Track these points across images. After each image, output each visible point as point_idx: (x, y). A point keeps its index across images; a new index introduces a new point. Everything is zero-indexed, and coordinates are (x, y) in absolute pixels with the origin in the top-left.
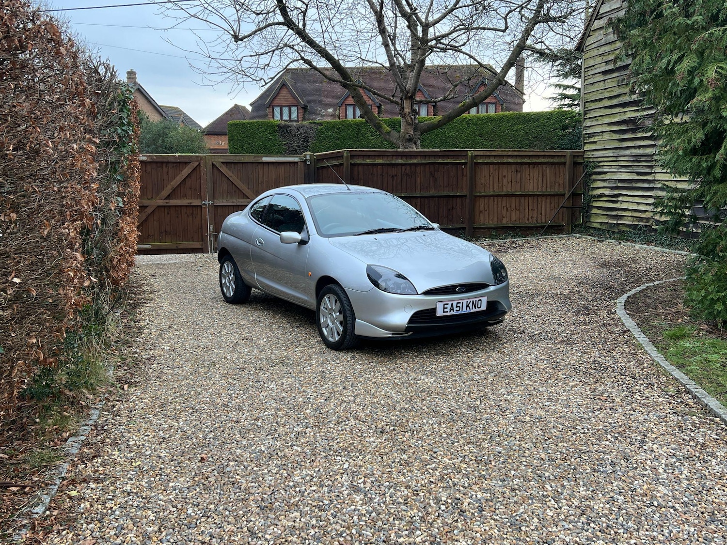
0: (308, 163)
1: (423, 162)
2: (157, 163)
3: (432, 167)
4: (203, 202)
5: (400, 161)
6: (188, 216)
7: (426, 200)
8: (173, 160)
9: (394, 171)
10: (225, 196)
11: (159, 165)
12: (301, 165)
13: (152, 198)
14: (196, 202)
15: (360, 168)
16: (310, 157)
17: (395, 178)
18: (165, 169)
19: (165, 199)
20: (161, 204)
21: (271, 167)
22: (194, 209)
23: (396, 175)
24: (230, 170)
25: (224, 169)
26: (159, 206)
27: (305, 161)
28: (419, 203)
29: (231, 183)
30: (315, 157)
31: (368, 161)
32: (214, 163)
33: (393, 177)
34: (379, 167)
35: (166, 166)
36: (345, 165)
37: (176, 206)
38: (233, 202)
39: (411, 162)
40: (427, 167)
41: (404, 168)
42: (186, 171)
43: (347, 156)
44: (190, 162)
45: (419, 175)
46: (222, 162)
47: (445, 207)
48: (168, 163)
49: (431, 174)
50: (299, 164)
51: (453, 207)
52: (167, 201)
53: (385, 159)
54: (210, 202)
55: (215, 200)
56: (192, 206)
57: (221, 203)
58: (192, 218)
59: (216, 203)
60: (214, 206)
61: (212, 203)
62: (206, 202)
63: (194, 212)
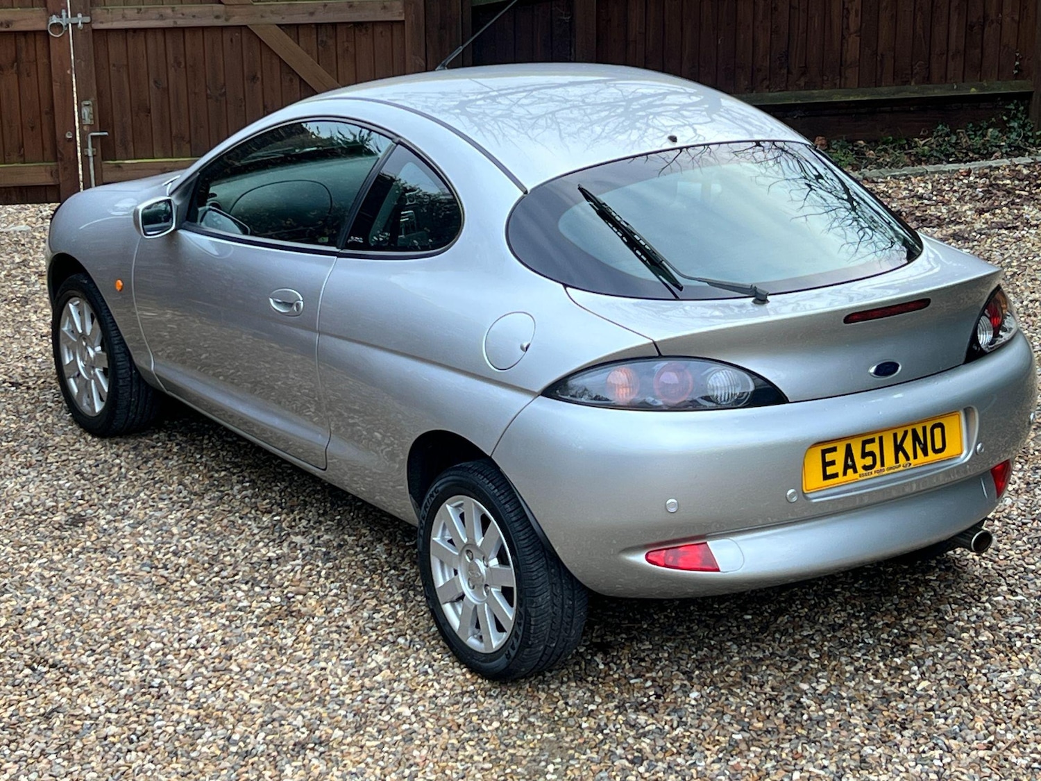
4: (55, 20)
14: (28, 20)
22: (21, 43)
38: (162, 17)
47: (954, 18)
51: (985, 17)
54: (80, 16)
55: (98, 11)
56: (16, 33)
57: (118, 20)
58: (16, 76)
59: (102, 23)
60: (94, 31)
61: (87, 20)
62: (64, 16)
63: (23, 55)
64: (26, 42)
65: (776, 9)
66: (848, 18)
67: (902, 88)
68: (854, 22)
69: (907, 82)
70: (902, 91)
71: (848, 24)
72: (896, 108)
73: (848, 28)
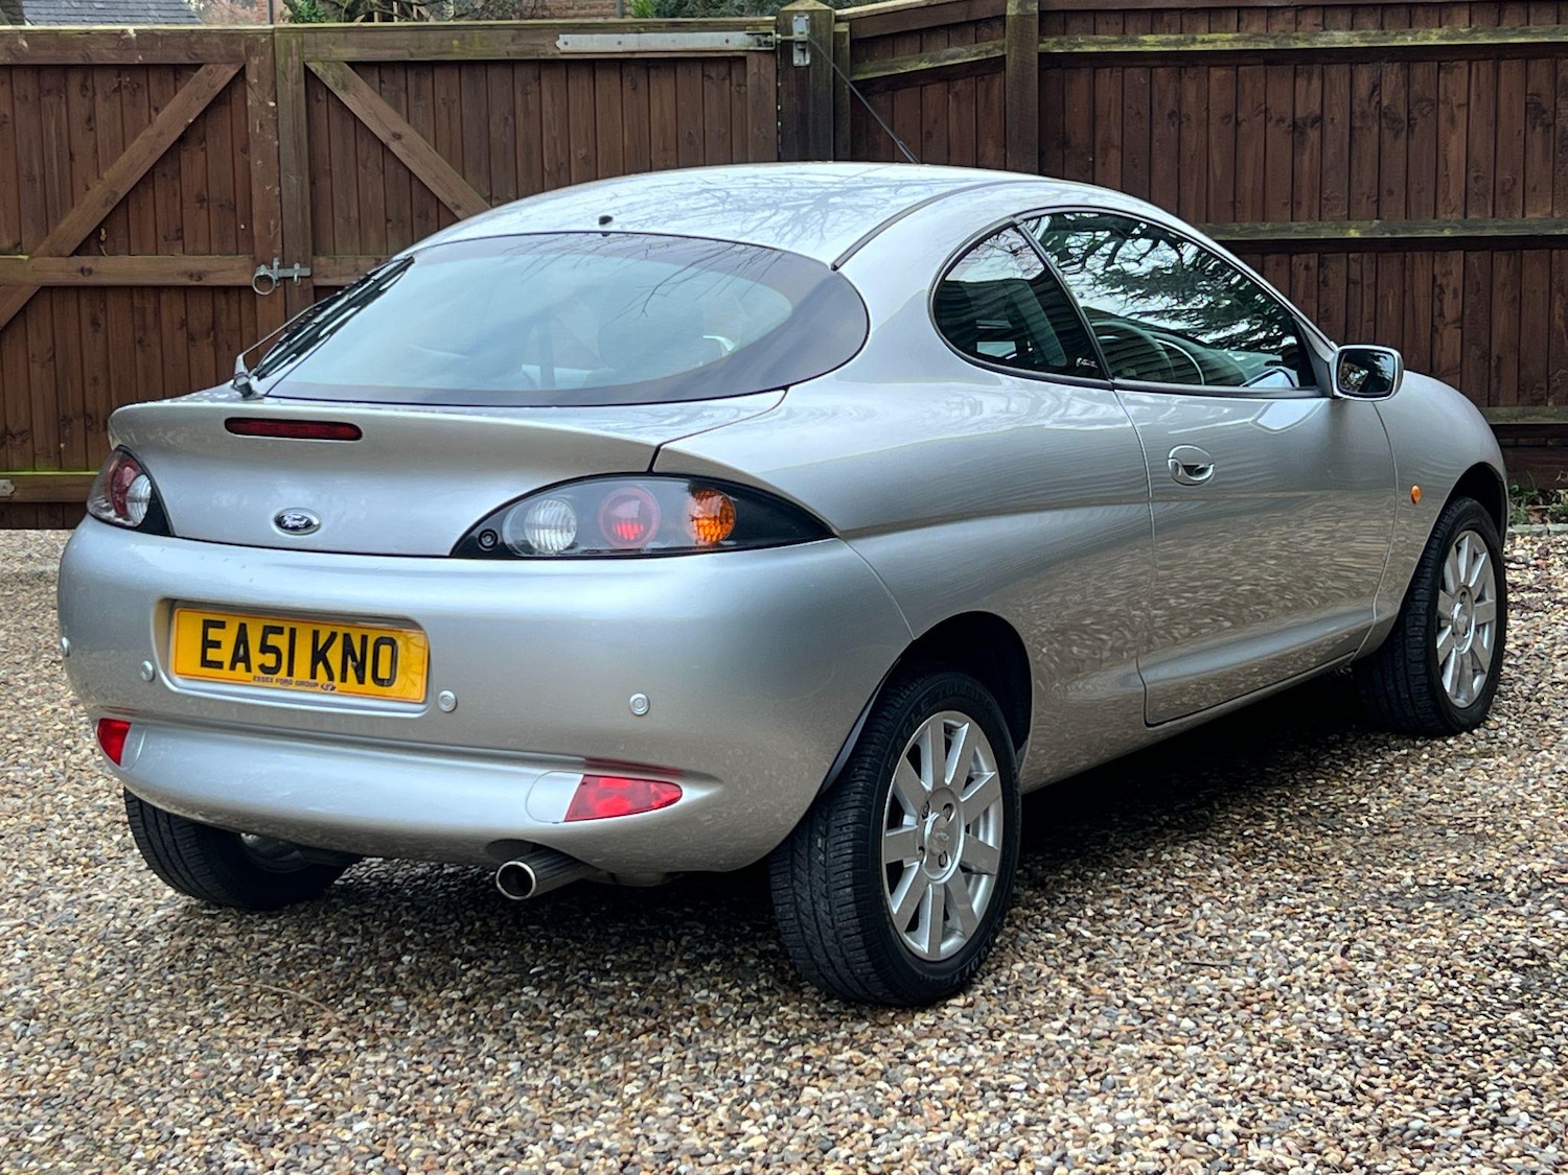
0: (800, 59)
1: (1483, 40)
2: (38, 69)
3: (1540, 68)
4: (262, 271)
5: (1340, 38)
6: (191, 338)
7: (1502, 260)
8: (112, 58)
9: (1308, 95)
10: (373, 236)
11: (49, 81)
12: (761, 73)
13: (17, 247)
14: (228, 270)
15: (1107, 81)
16: (813, 27)
17: (1313, 135)
18: (79, 106)
19: (77, 252)
20: (60, 278)
21: (608, 83)
22: (221, 302)
23: (1319, 119)
24: (397, 108)
25: (362, 100)
26: (48, 290)
27: (786, 48)
28: (1455, 279)
29: (401, 171)
30: (843, 28)
31: (1151, 42)
32: (313, 66)
33: (1297, 128)
34: (1217, 74)
35: (84, 87)
36: (1010, 63)
37: (130, 289)
39: (1409, 41)
40: (1511, 70)
41: (1364, 74)
42: (180, 108)
43: (1023, 18)
44: (198, 66)
45: (1461, 116)
46: (353, 64)
48: (89, 68)
49: (1534, 110)
50: (752, 60)
52: (86, 261)
53: (1254, 29)
54: (297, 266)
55: (322, 260)
56: (214, 289)
57: (349, 275)
58: (212, 349)
59: (327, 277)
60: (317, 288)
61: (307, 272)
62: (275, 268)
63: (223, 320)
64: (228, 303)
65: (1325, 283)
66: (1441, 301)
67: (1531, 409)
68: (1451, 309)
69: (1539, 401)
70: (1530, 415)
71: (1441, 309)
72: (1523, 441)
73: (1441, 315)
